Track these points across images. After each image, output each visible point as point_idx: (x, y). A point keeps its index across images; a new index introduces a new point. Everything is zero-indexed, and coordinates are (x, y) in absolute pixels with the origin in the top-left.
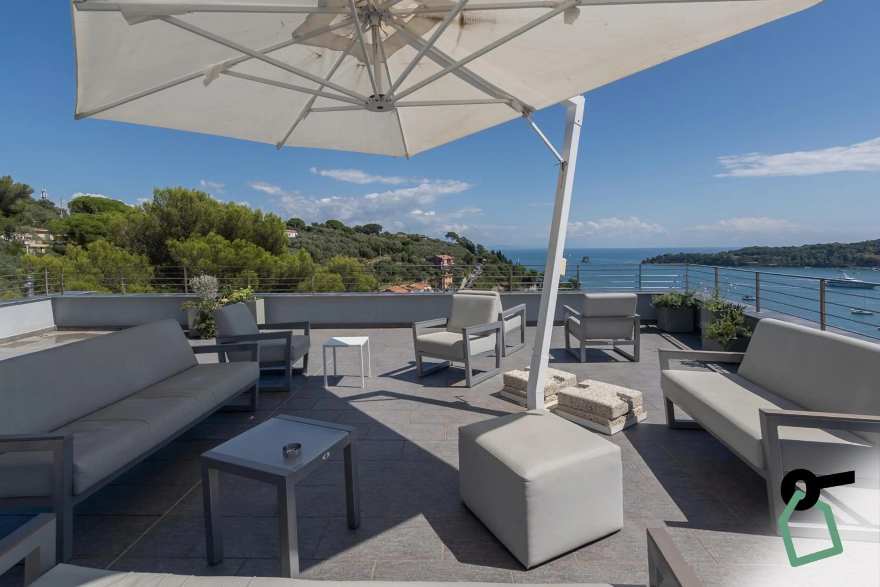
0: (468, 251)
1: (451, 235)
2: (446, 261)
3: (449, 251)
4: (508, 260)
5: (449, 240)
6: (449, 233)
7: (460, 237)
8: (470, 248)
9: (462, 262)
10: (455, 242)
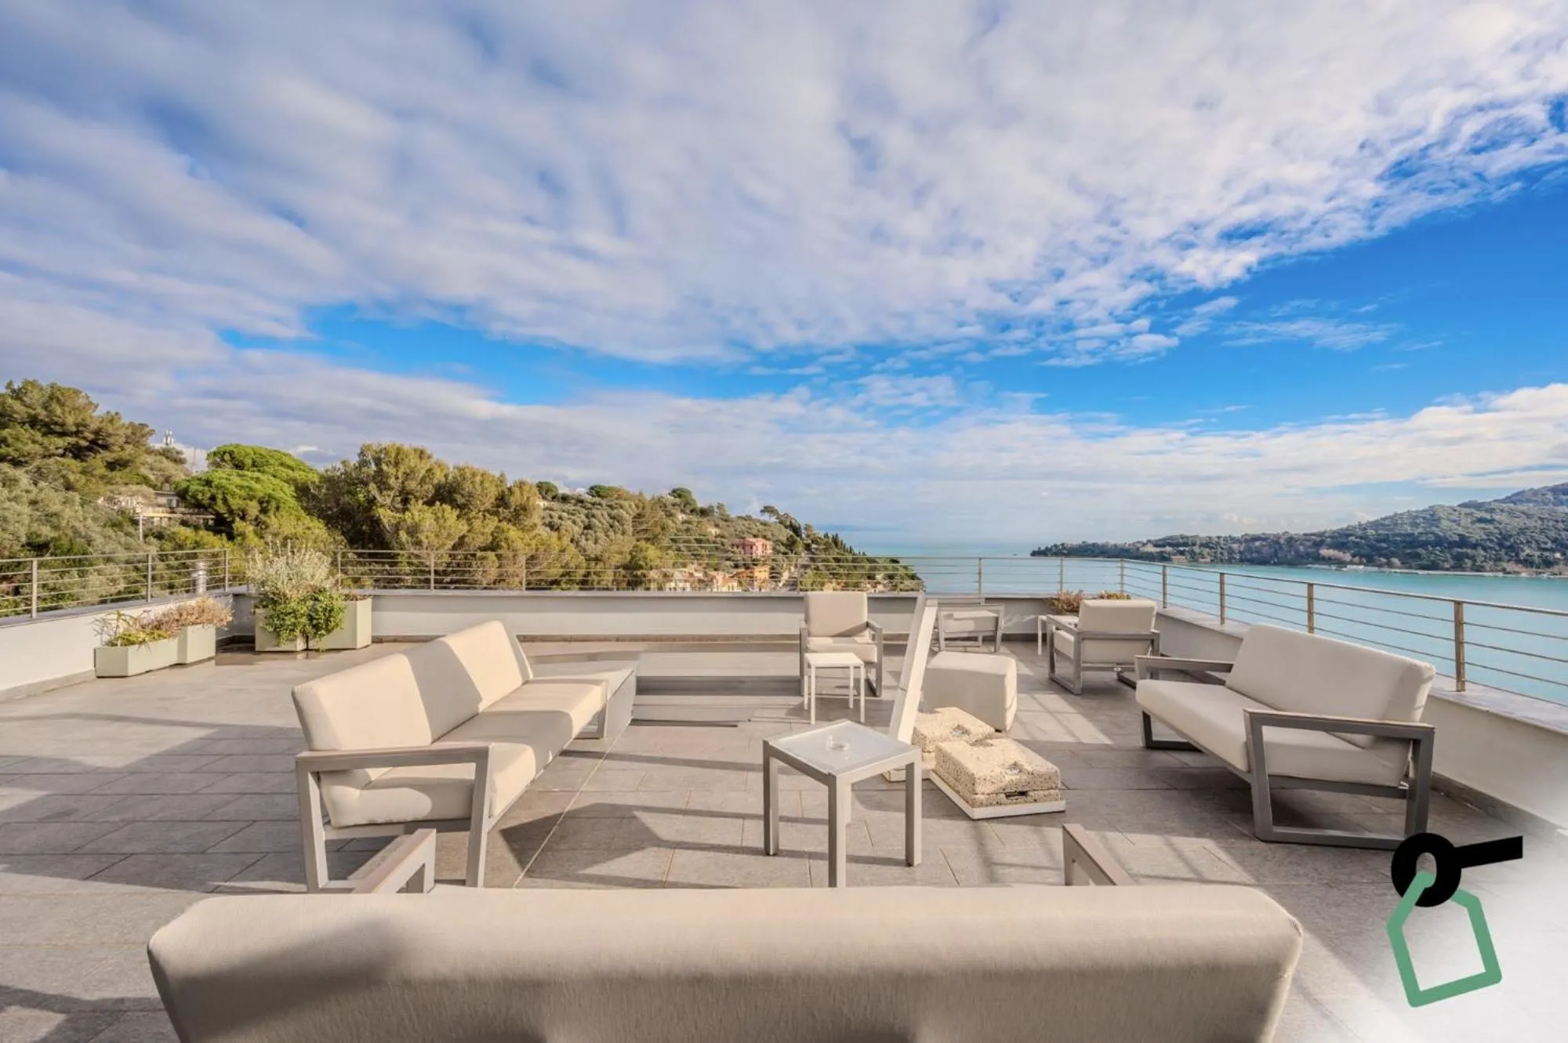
0: (791, 533)
1: (768, 510)
2: (761, 548)
3: (765, 533)
4: (848, 546)
5: (766, 517)
6: (765, 507)
7: (781, 513)
8: (796, 530)
9: (783, 549)
10: (773, 519)
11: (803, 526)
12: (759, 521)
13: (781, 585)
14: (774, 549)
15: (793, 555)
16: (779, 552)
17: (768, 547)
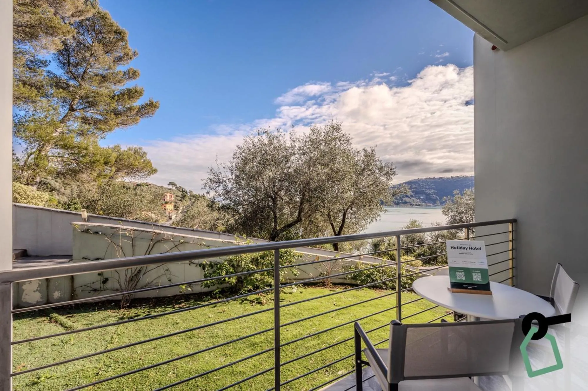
0: (183, 193)
2: (169, 197)
3: (170, 192)
5: (170, 187)
6: (170, 183)
7: (178, 186)
8: (185, 192)
9: (179, 198)
10: (174, 188)
11: (188, 191)
12: (167, 188)
13: (179, 212)
14: (175, 198)
15: (184, 201)
16: (178, 200)
17: (173, 197)
